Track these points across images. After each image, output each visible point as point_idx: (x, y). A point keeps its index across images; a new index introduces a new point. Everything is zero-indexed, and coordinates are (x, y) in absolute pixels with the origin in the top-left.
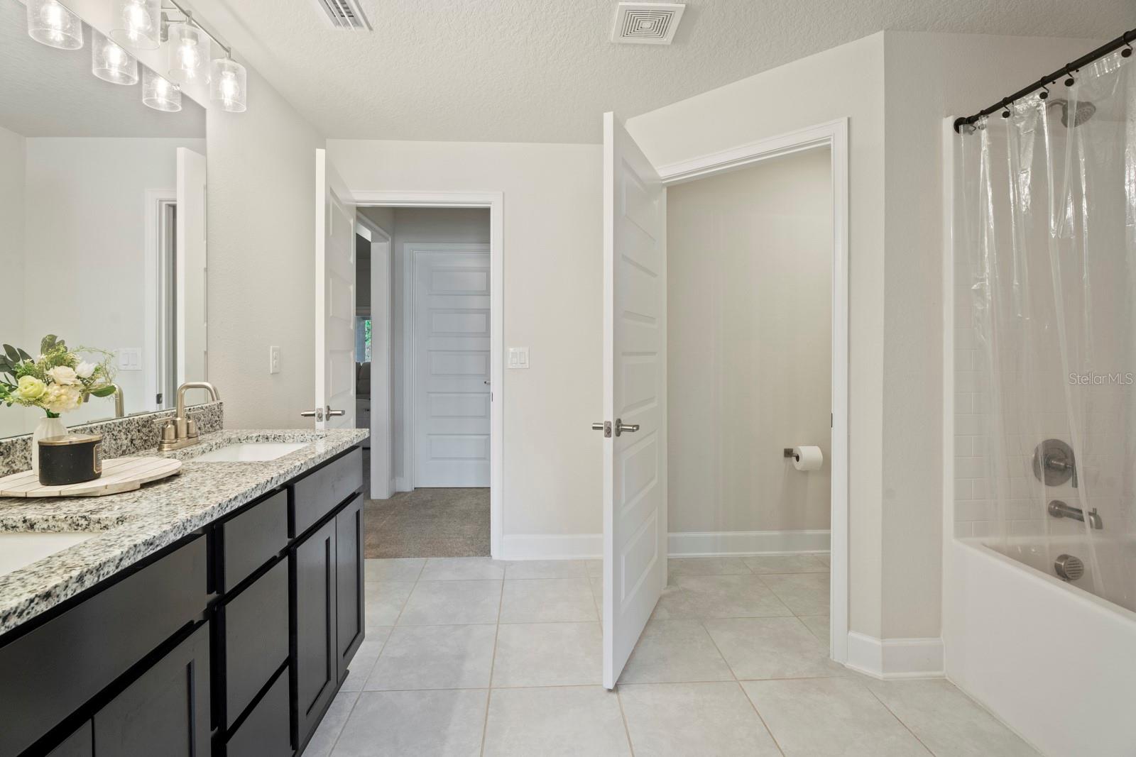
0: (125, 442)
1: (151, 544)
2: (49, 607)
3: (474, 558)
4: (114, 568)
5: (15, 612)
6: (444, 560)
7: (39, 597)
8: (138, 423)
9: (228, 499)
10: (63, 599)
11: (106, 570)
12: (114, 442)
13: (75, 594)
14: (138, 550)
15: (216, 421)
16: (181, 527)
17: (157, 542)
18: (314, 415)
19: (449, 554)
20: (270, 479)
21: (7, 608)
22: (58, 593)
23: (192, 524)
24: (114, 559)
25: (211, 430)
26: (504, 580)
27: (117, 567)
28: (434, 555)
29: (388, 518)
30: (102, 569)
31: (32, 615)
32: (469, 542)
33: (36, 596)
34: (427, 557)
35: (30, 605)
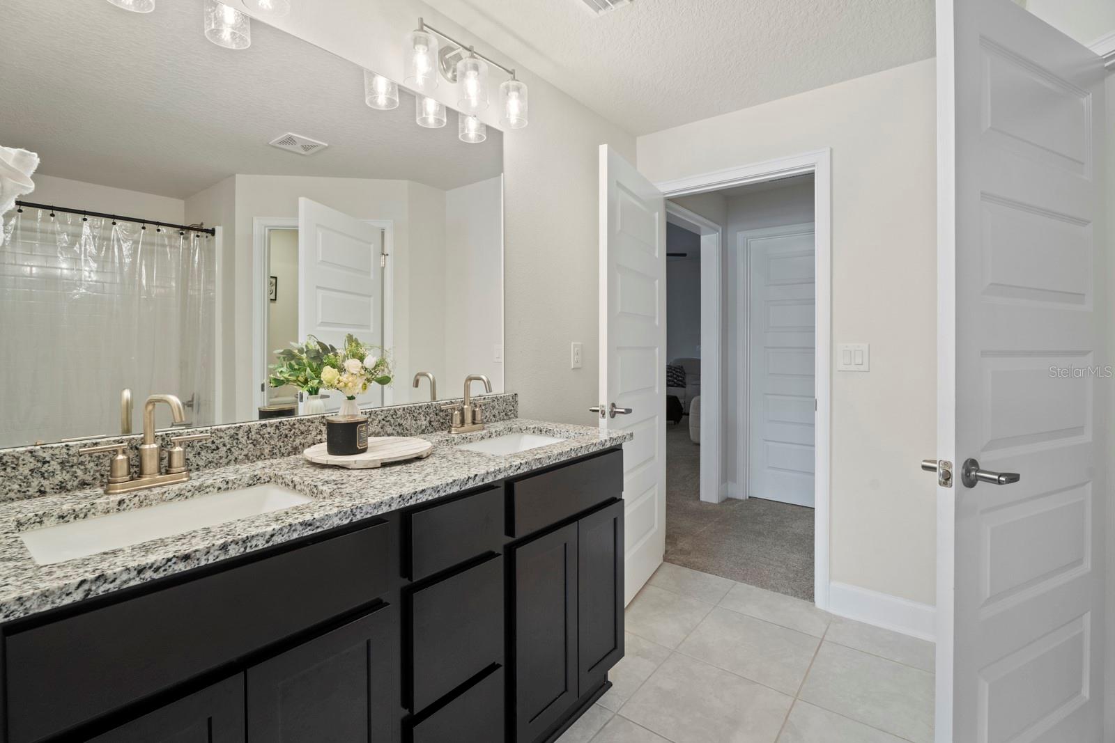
0: (424, 423)
1: (310, 525)
2: (188, 568)
3: (792, 597)
4: (264, 542)
5: (150, 568)
6: (756, 590)
7: (177, 557)
8: (435, 407)
9: (413, 491)
10: (203, 563)
11: (254, 543)
12: (414, 422)
13: (217, 560)
14: (293, 529)
15: (510, 411)
16: (349, 512)
17: (318, 524)
18: (598, 411)
19: (763, 585)
20: (472, 476)
21: (144, 563)
22: (198, 557)
23: (363, 512)
24: (263, 535)
25: (505, 418)
26: (822, 640)
27: (267, 542)
28: (744, 580)
29: (709, 525)
30: (250, 542)
31: (170, 572)
32: (791, 576)
33: (174, 556)
34: (737, 580)
35: (167, 563)
